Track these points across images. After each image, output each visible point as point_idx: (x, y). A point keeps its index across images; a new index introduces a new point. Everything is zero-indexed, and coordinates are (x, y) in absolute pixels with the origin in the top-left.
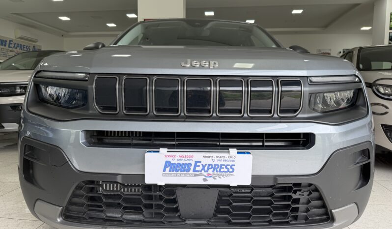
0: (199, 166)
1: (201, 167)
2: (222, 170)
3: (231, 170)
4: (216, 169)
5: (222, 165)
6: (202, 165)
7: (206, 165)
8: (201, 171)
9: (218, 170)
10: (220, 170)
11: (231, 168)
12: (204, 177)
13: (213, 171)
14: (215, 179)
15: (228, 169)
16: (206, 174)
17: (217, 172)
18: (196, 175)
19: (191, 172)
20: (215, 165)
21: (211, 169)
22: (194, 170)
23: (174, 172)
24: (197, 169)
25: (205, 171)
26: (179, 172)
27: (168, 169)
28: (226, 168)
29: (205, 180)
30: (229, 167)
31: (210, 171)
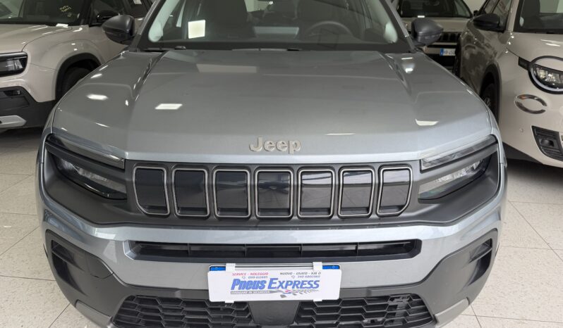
0: (275, 283)
1: (278, 284)
2: (304, 286)
3: (314, 286)
4: (297, 285)
5: (303, 281)
6: (280, 282)
7: (284, 282)
8: (278, 288)
9: (299, 286)
10: (301, 286)
11: (315, 283)
12: (281, 294)
13: (293, 287)
14: (295, 295)
15: (312, 285)
16: (284, 290)
17: (298, 288)
18: (271, 292)
19: (266, 289)
20: (295, 282)
21: (290, 285)
22: (269, 287)
23: (245, 290)
24: (273, 286)
25: (283, 288)
26: (251, 290)
27: (237, 287)
28: (309, 283)
29: (282, 296)
30: (312, 283)
31: (290, 288)
